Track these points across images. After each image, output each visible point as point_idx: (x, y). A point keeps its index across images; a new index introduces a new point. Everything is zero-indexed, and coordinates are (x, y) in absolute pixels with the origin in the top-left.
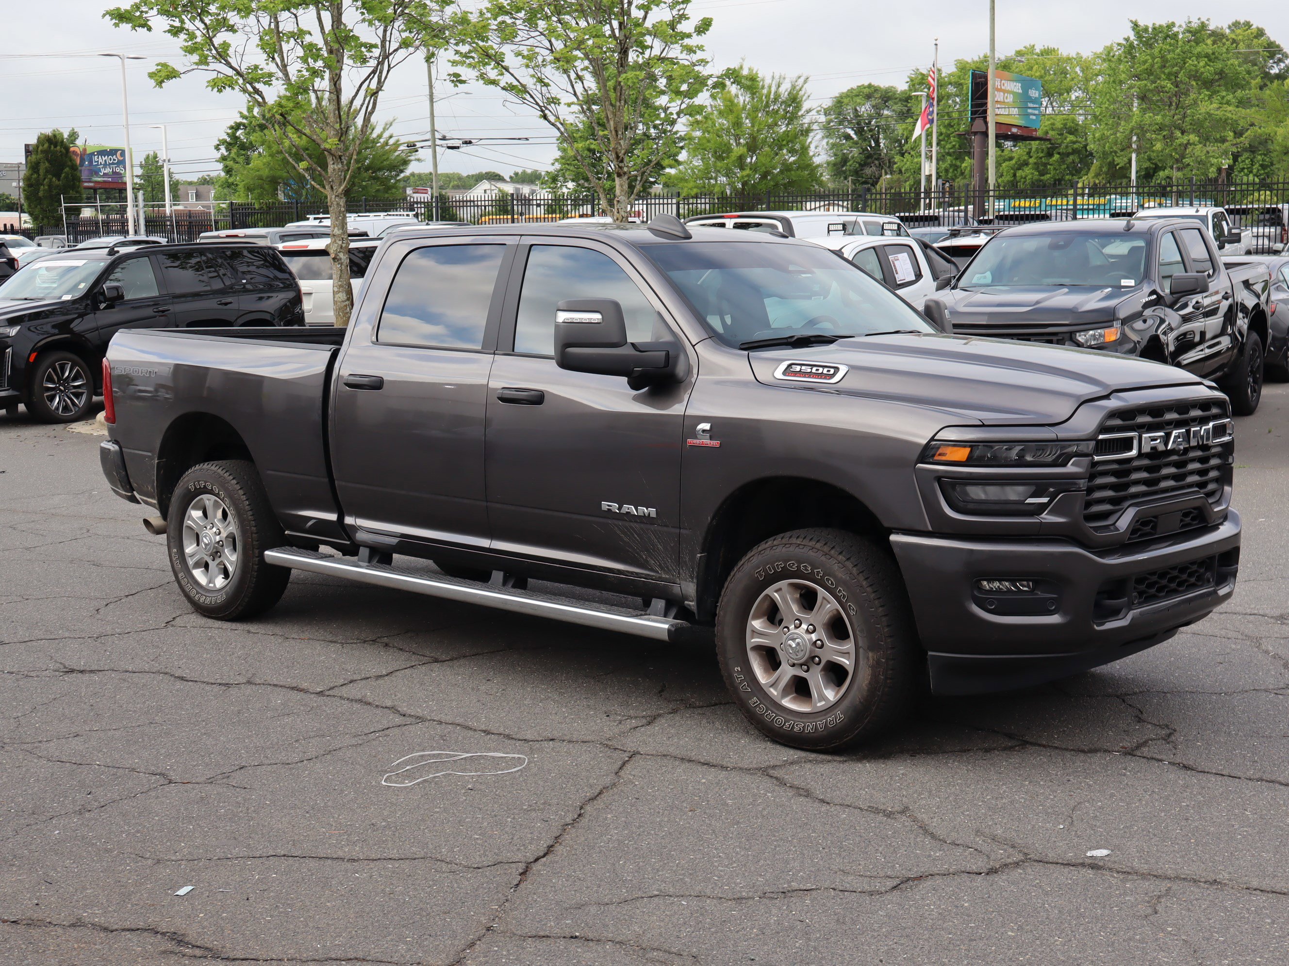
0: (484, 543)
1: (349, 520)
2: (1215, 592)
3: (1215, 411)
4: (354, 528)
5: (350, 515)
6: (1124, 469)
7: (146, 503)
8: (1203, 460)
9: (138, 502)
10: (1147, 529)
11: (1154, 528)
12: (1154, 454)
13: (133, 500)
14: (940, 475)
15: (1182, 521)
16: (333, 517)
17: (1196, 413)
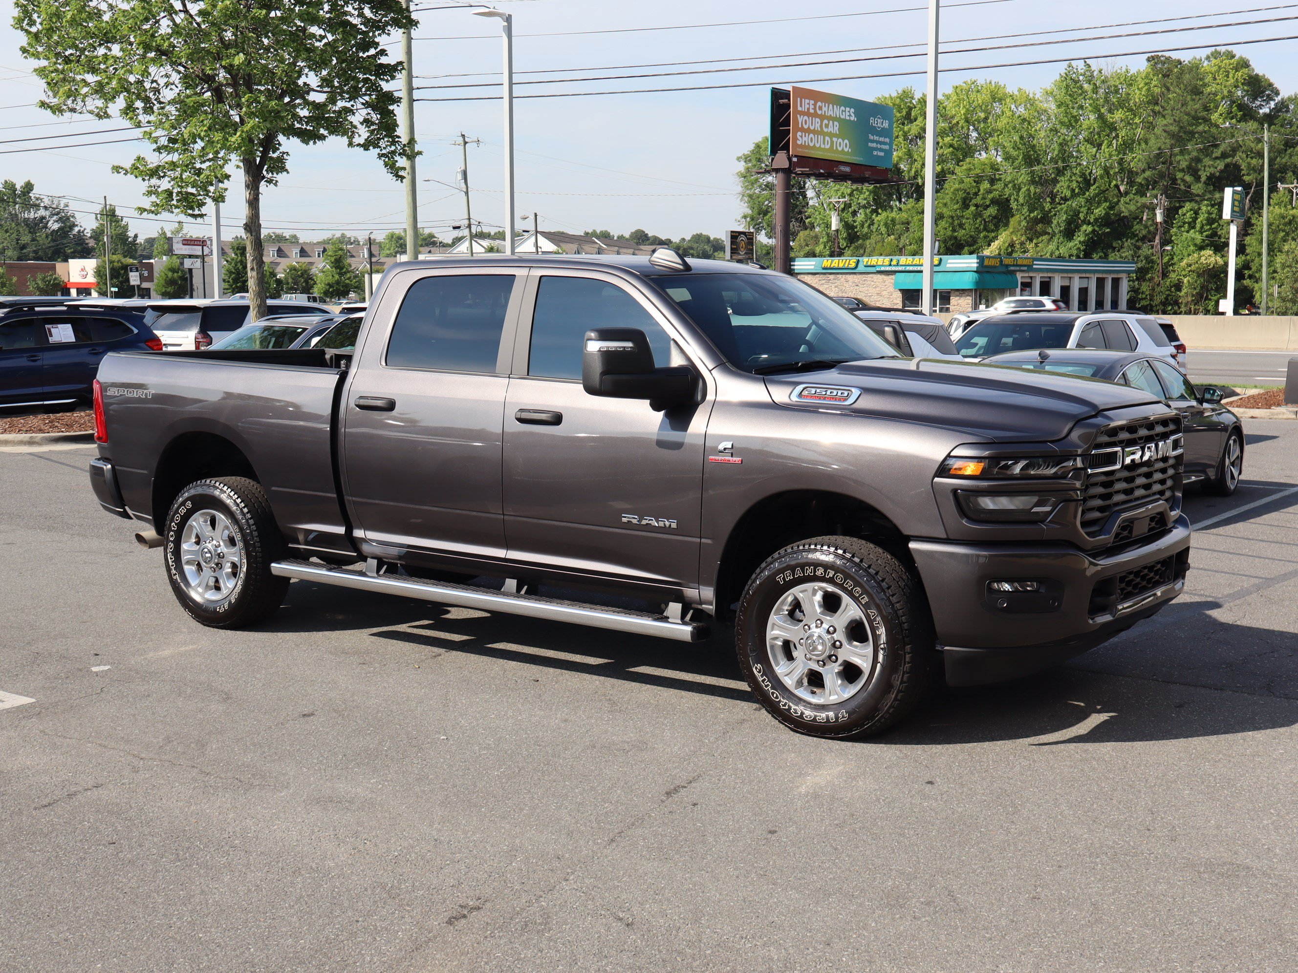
0: (500, 553)
1: (359, 533)
2: (1173, 588)
3: (1172, 427)
4: (364, 540)
5: (359, 528)
6: (1109, 481)
7: (139, 518)
8: (1163, 471)
9: (130, 518)
10: (1125, 533)
11: (1131, 532)
12: (1134, 465)
13: (125, 515)
14: (954, 487)
15: (1149, 525)
16: (341, 530)
17: (1159, 429)
